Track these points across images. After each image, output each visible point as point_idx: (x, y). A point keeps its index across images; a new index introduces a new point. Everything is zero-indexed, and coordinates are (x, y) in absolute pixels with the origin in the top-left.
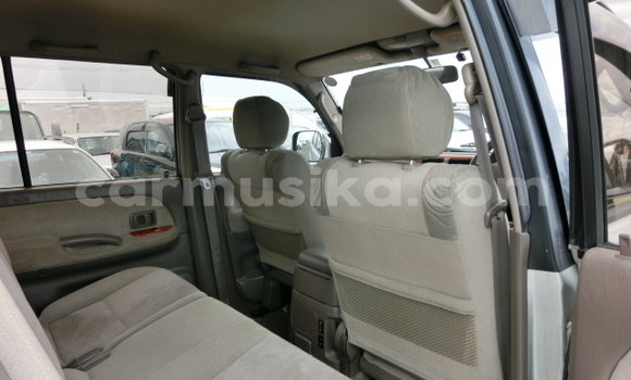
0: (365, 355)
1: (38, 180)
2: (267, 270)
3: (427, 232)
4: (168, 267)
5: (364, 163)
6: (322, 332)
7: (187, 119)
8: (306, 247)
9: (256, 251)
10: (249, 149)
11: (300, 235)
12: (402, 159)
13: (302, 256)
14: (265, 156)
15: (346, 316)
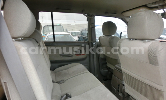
0: (130, 97)
1: (57, 40)
2: (109, 69)
3: (149, 62)
4: (83, 64)
5: (132, 40)
6: (119, 87)
7: (91, 27)
8: (118, 63)
9: (106, 63)
10: (106, 36)
11: (117, 60)
12: (144, 40)
13: (116, 66)
14: (109, 38)
15: (125, 84)
